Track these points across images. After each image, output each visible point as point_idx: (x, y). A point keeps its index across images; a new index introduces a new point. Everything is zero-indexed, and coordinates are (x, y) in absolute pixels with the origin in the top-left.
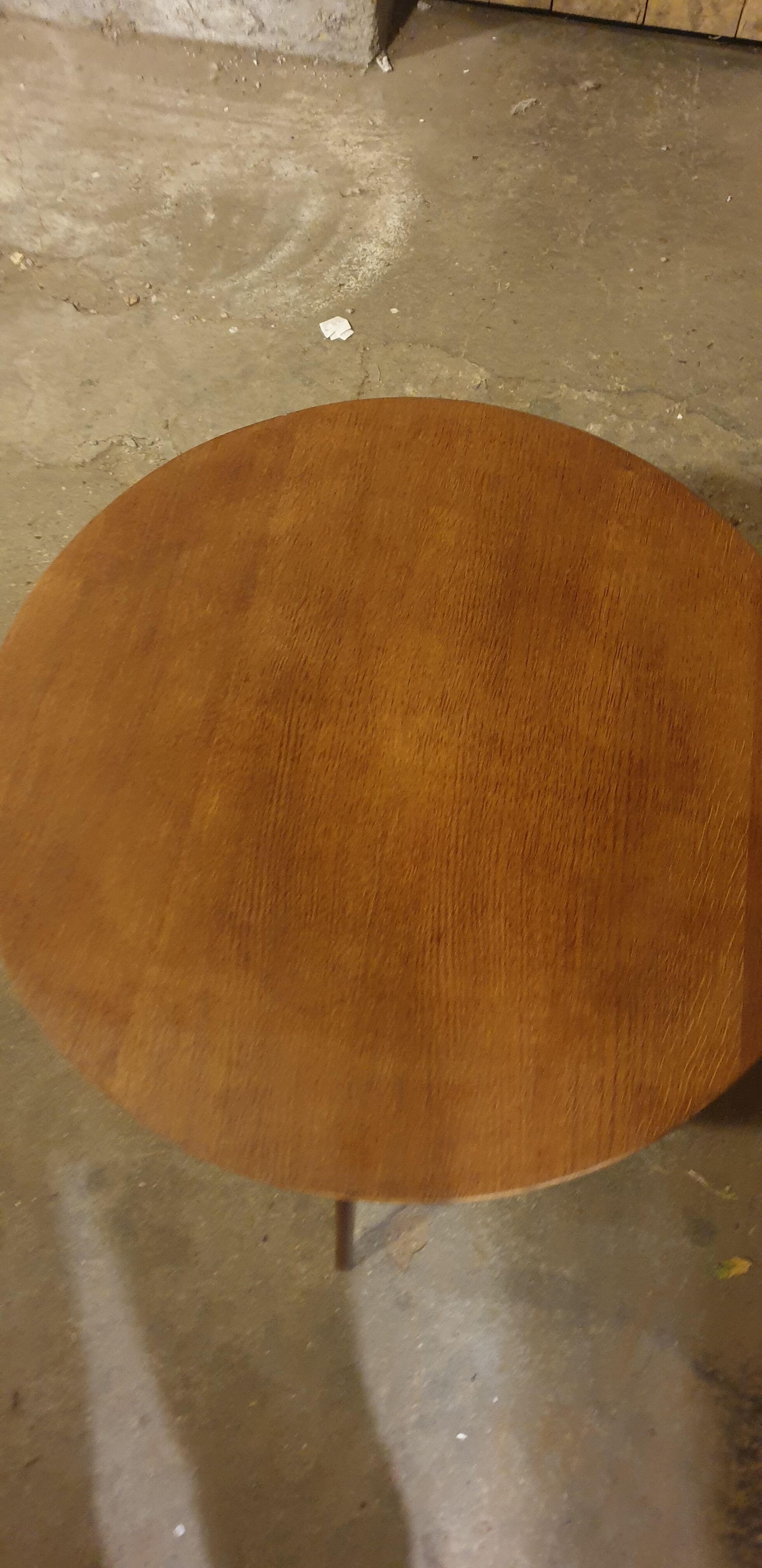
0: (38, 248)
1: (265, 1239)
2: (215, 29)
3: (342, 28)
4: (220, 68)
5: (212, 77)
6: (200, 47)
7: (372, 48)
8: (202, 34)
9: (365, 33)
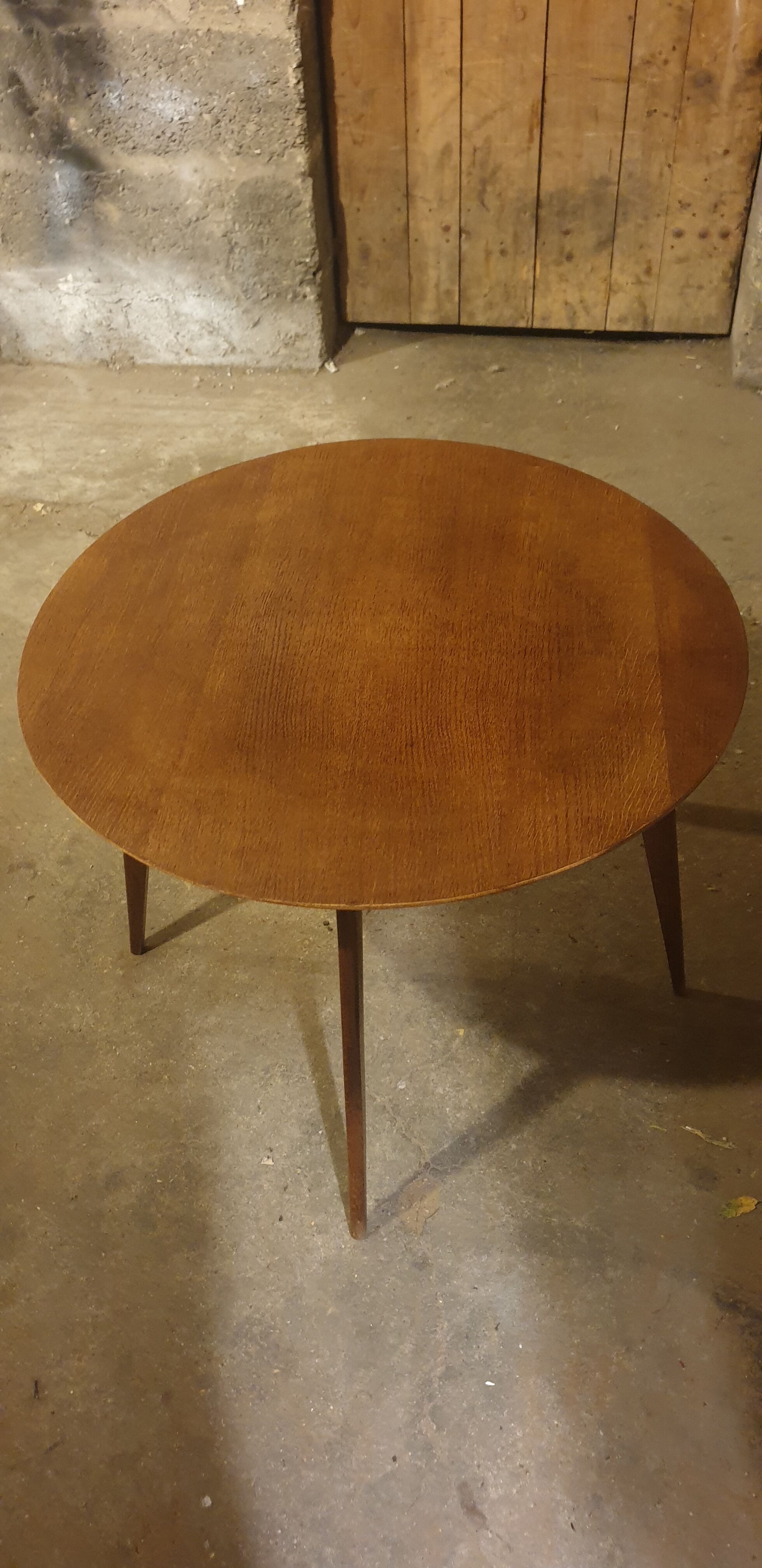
0: (56, 499)
2: (196, 355)
3: (297, 343)
4: (202, 380)
5: (195, 385)
6: (186, 369)
7: (321, 356)
8: (187, 360)
9: (315, 345)
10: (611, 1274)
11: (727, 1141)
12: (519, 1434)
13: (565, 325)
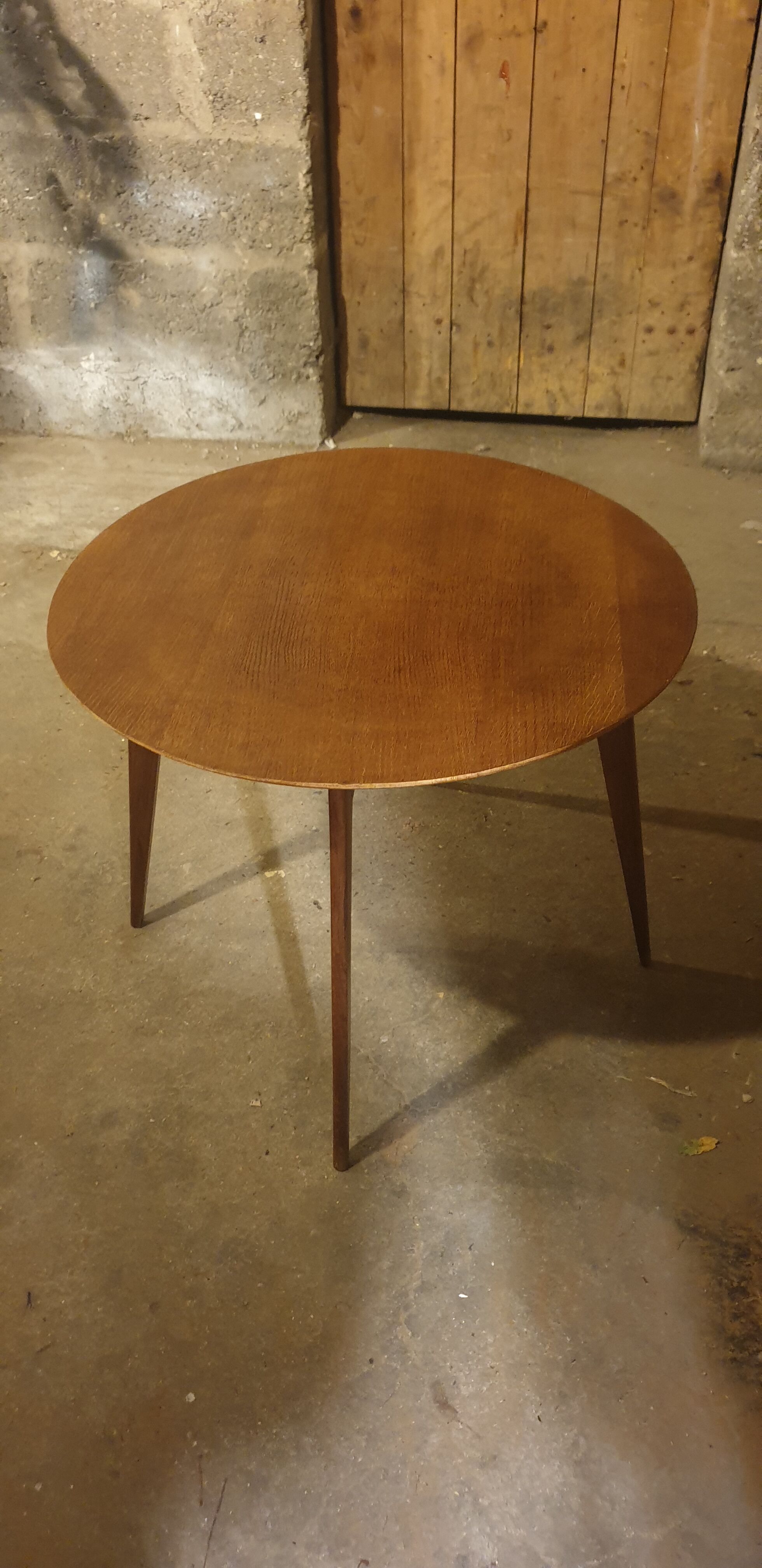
0: (72, 547)
1: (267, 1153)
2: (206, 430)
3: (300, 421)
4: (210, 452)
5: (204, 456)
6: (196, 442)
7: (321, 433)
8: (197, 434)
9: (316, 423)
10: (579, 1202)
11: (690, 1090)
12: (490, 1340)
13: (546, 411)
